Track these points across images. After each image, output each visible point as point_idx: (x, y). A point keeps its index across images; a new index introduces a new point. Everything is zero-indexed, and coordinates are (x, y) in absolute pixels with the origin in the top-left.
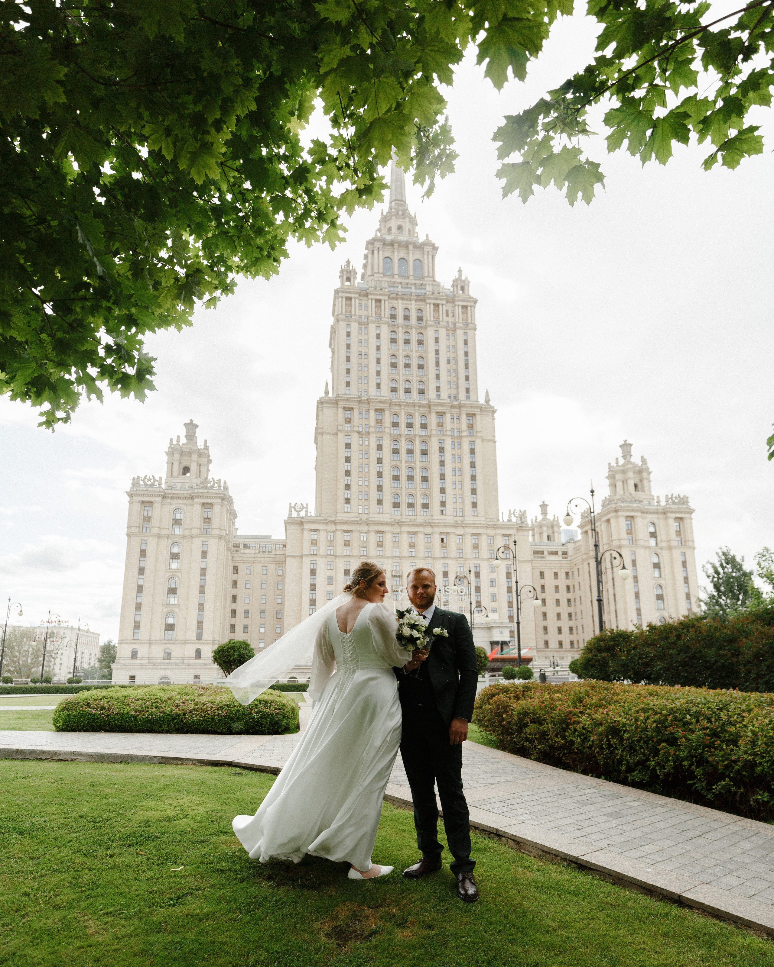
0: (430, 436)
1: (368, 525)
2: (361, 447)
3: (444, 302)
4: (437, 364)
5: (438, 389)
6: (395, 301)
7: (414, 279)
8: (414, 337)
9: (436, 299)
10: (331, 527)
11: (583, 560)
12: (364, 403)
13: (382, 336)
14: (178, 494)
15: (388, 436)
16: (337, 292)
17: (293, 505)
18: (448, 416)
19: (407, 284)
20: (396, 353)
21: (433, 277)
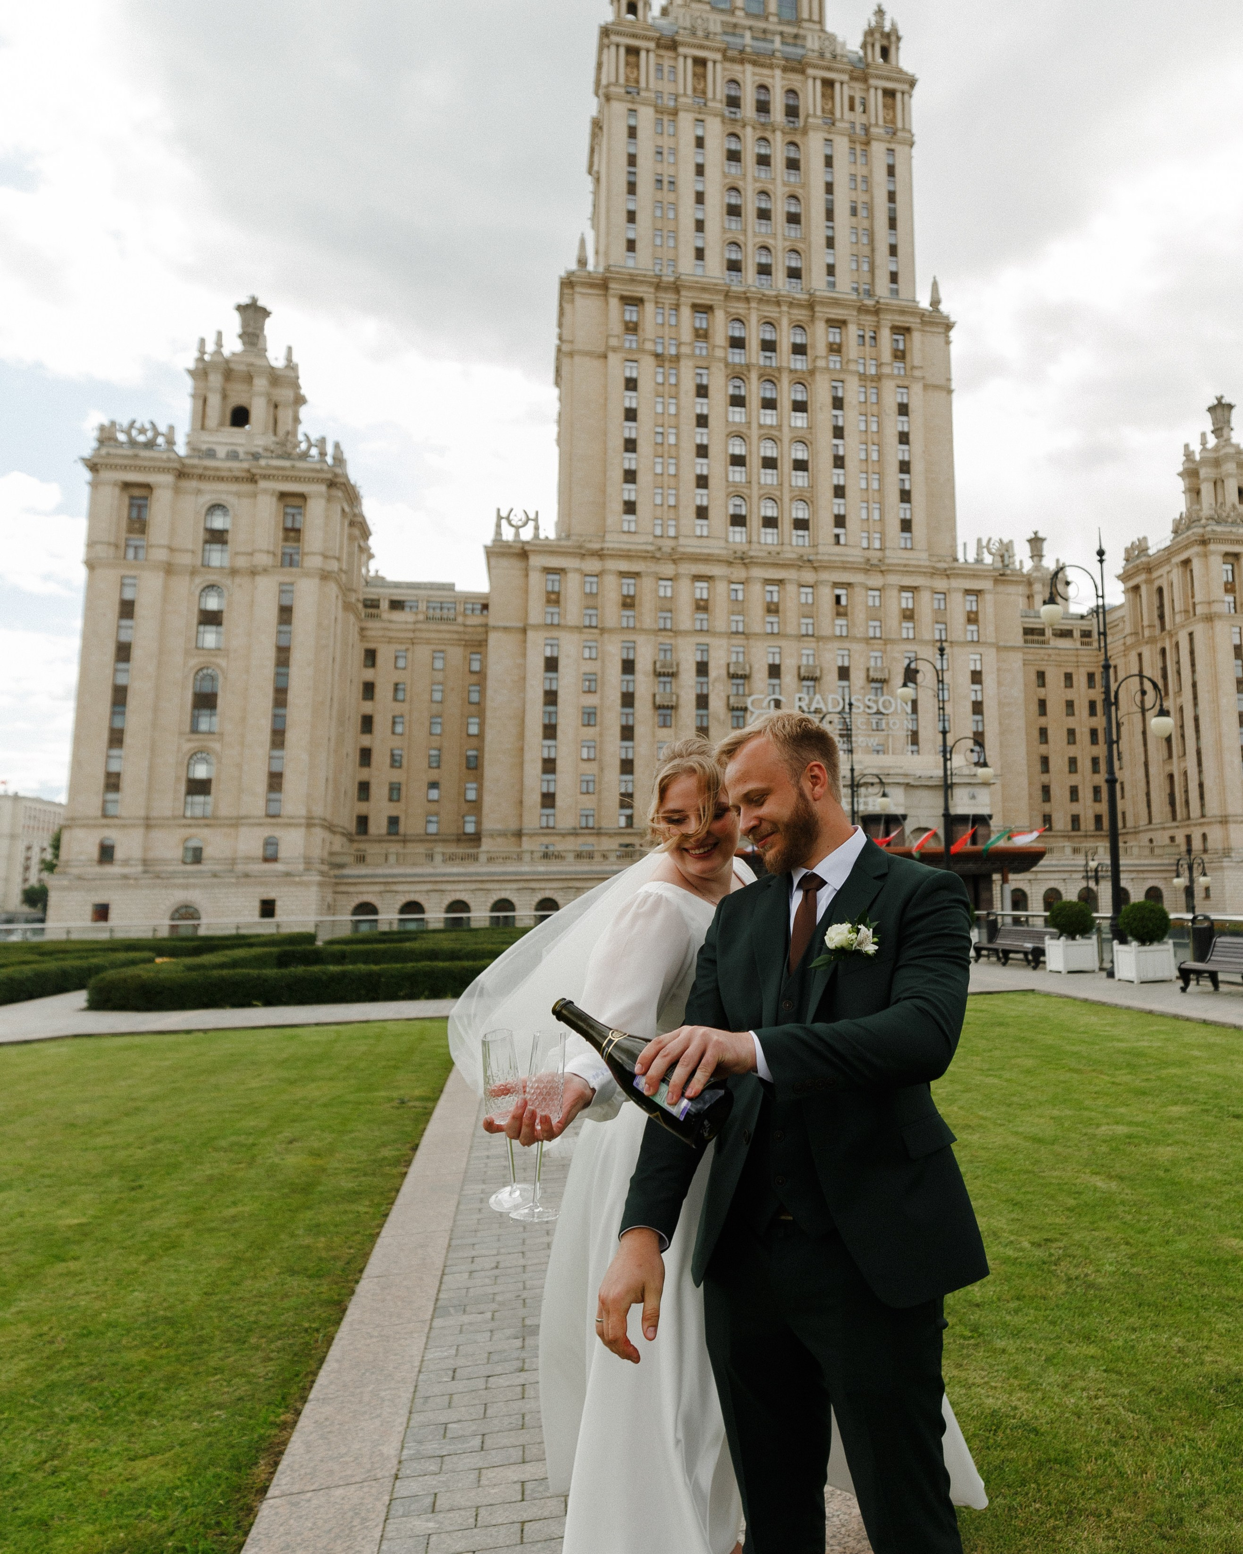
0: (812, 372)
1: (674, 561)
2: (660, 388)
3: (845, 77)
4: (830, 215)
5: (831, 270)
6: (737, 67)
7: (780, 23)
8: (779, 153)
9: (829, 69)
10: (592, 565)
11: (1127, 649)
12: (666, 289)
13: (708, 143)
14: (217, 469)
15: (722, 365)
16: (605, 32)
17: (504, 514)
18: (853, 331)
19: (765, 31)
20: (740, 184)
21: (821, 22)
